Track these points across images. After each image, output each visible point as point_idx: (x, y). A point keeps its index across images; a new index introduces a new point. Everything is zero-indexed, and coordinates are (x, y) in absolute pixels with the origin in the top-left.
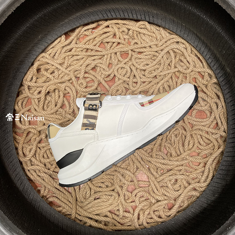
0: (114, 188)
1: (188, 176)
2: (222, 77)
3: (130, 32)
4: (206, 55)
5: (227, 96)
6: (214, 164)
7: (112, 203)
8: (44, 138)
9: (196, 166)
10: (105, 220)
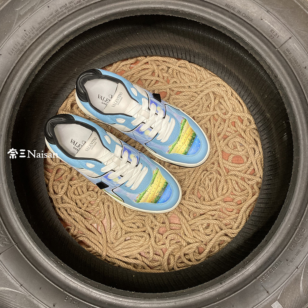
0: (145, 229)
1: (221, 221)
2: (260, 123)
3: (170, 71)
4: (246, 99)
5: (265, 142)
6: (248, 211)
7: (143, 245)
8: (75, 175)
9: (229, 212)
10: (134, 262)
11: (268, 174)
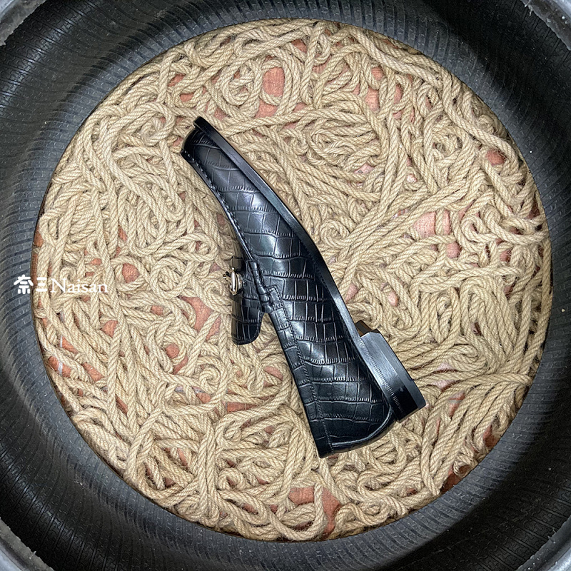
11: (305, 6)
